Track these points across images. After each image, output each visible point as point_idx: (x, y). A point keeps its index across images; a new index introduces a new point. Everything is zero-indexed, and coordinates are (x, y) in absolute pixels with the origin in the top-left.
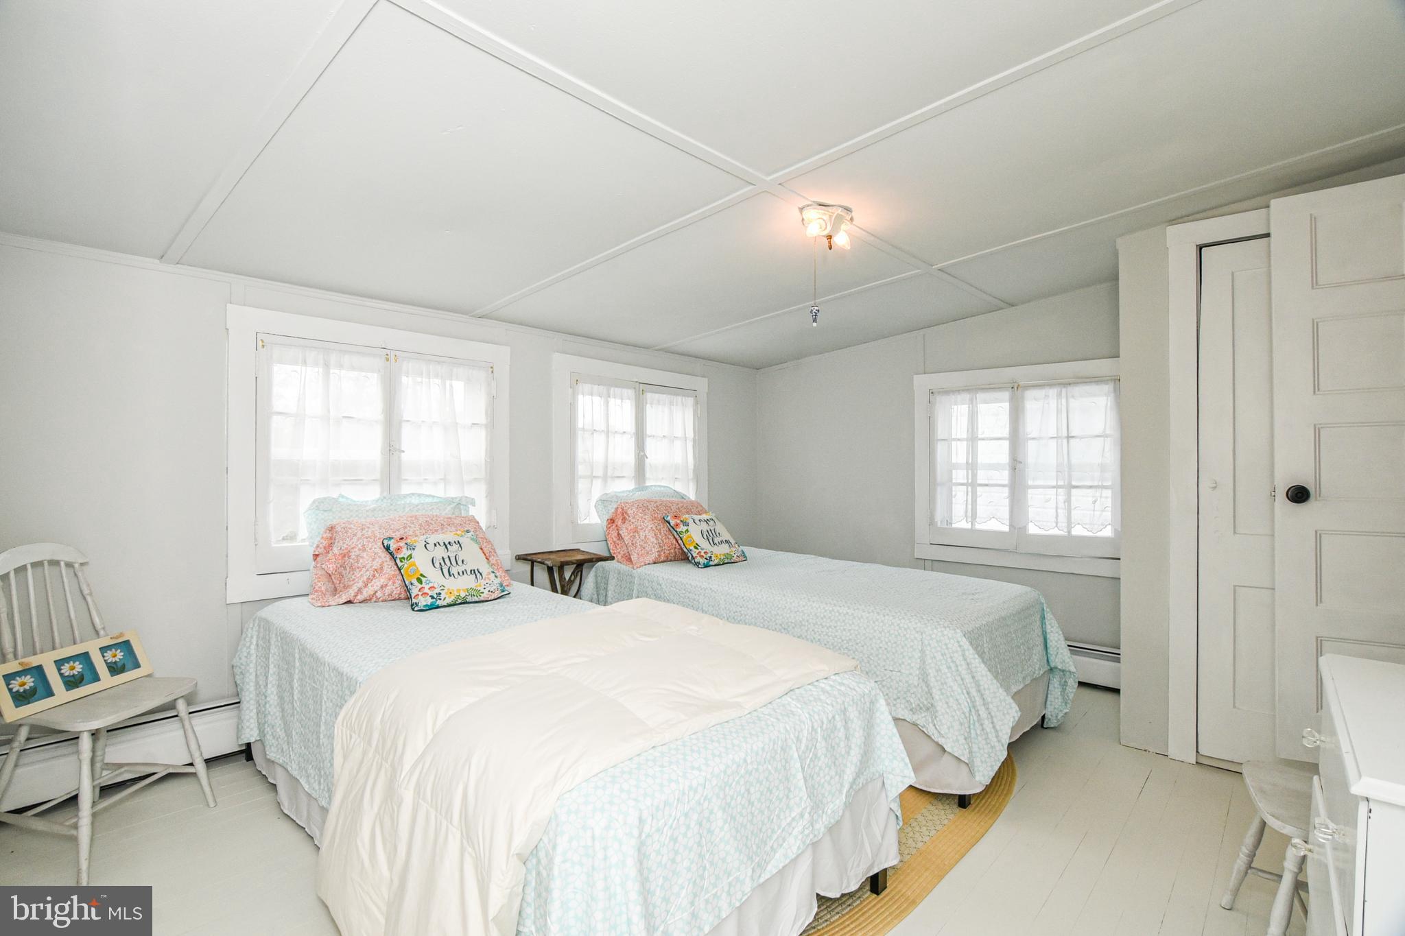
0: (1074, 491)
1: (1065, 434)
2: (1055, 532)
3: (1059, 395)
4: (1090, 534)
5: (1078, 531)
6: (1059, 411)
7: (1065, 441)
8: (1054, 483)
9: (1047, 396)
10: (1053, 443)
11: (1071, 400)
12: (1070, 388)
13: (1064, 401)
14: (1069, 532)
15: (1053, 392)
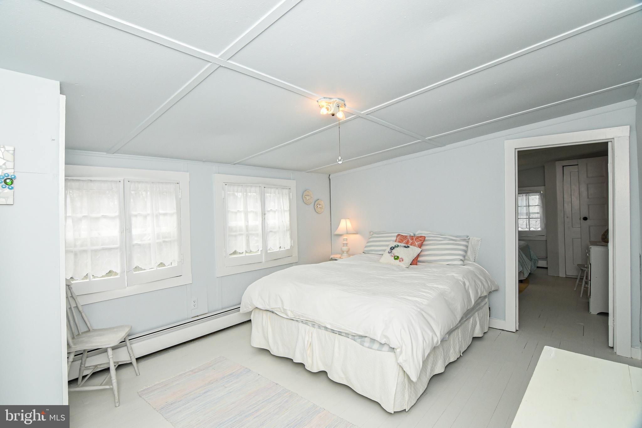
0: (530, 219)
1: (528, 205)
2: (527, 230)
3: (526, 196)
4: (535, 230)
5: (532, 229)
6: (526, 200)
7: (528, 207)
8: (525, 217)
9: (523, 196)
10: (525, 208)
11: (529, 196)
12: (529, 194)
13: (527, 197)
14: (530, 229)
15: (524, 195)
